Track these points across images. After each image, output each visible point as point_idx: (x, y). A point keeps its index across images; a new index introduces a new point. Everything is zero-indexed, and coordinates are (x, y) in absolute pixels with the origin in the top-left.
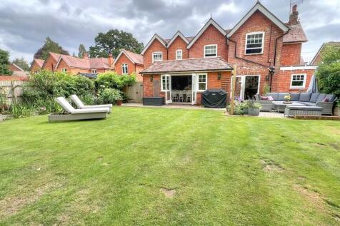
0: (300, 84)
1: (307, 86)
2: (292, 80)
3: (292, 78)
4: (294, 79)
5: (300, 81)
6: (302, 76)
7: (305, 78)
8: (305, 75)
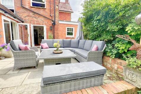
0: (71, 34)
1: (75, 36)
2: (67, 32)
3: (67, 30)
4: (68, 31)
5: (71, 32)
6: (72, 29)
7: (74, 30)
8: (74, 28)
